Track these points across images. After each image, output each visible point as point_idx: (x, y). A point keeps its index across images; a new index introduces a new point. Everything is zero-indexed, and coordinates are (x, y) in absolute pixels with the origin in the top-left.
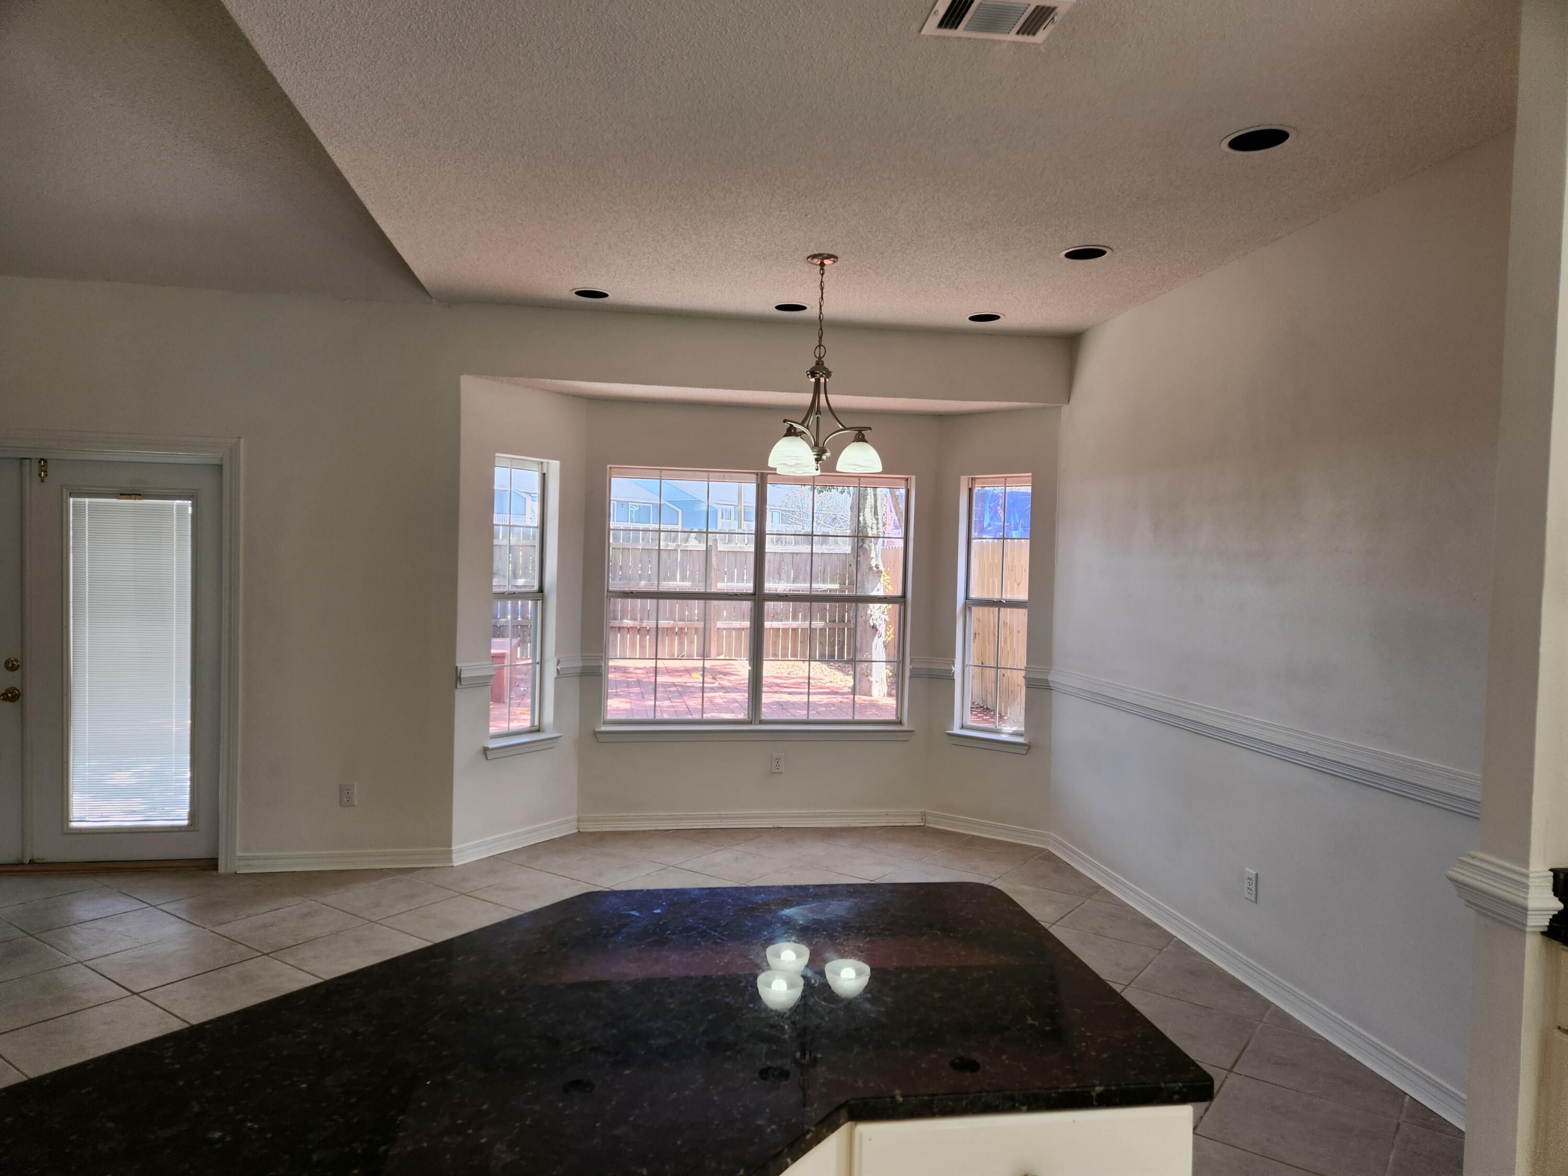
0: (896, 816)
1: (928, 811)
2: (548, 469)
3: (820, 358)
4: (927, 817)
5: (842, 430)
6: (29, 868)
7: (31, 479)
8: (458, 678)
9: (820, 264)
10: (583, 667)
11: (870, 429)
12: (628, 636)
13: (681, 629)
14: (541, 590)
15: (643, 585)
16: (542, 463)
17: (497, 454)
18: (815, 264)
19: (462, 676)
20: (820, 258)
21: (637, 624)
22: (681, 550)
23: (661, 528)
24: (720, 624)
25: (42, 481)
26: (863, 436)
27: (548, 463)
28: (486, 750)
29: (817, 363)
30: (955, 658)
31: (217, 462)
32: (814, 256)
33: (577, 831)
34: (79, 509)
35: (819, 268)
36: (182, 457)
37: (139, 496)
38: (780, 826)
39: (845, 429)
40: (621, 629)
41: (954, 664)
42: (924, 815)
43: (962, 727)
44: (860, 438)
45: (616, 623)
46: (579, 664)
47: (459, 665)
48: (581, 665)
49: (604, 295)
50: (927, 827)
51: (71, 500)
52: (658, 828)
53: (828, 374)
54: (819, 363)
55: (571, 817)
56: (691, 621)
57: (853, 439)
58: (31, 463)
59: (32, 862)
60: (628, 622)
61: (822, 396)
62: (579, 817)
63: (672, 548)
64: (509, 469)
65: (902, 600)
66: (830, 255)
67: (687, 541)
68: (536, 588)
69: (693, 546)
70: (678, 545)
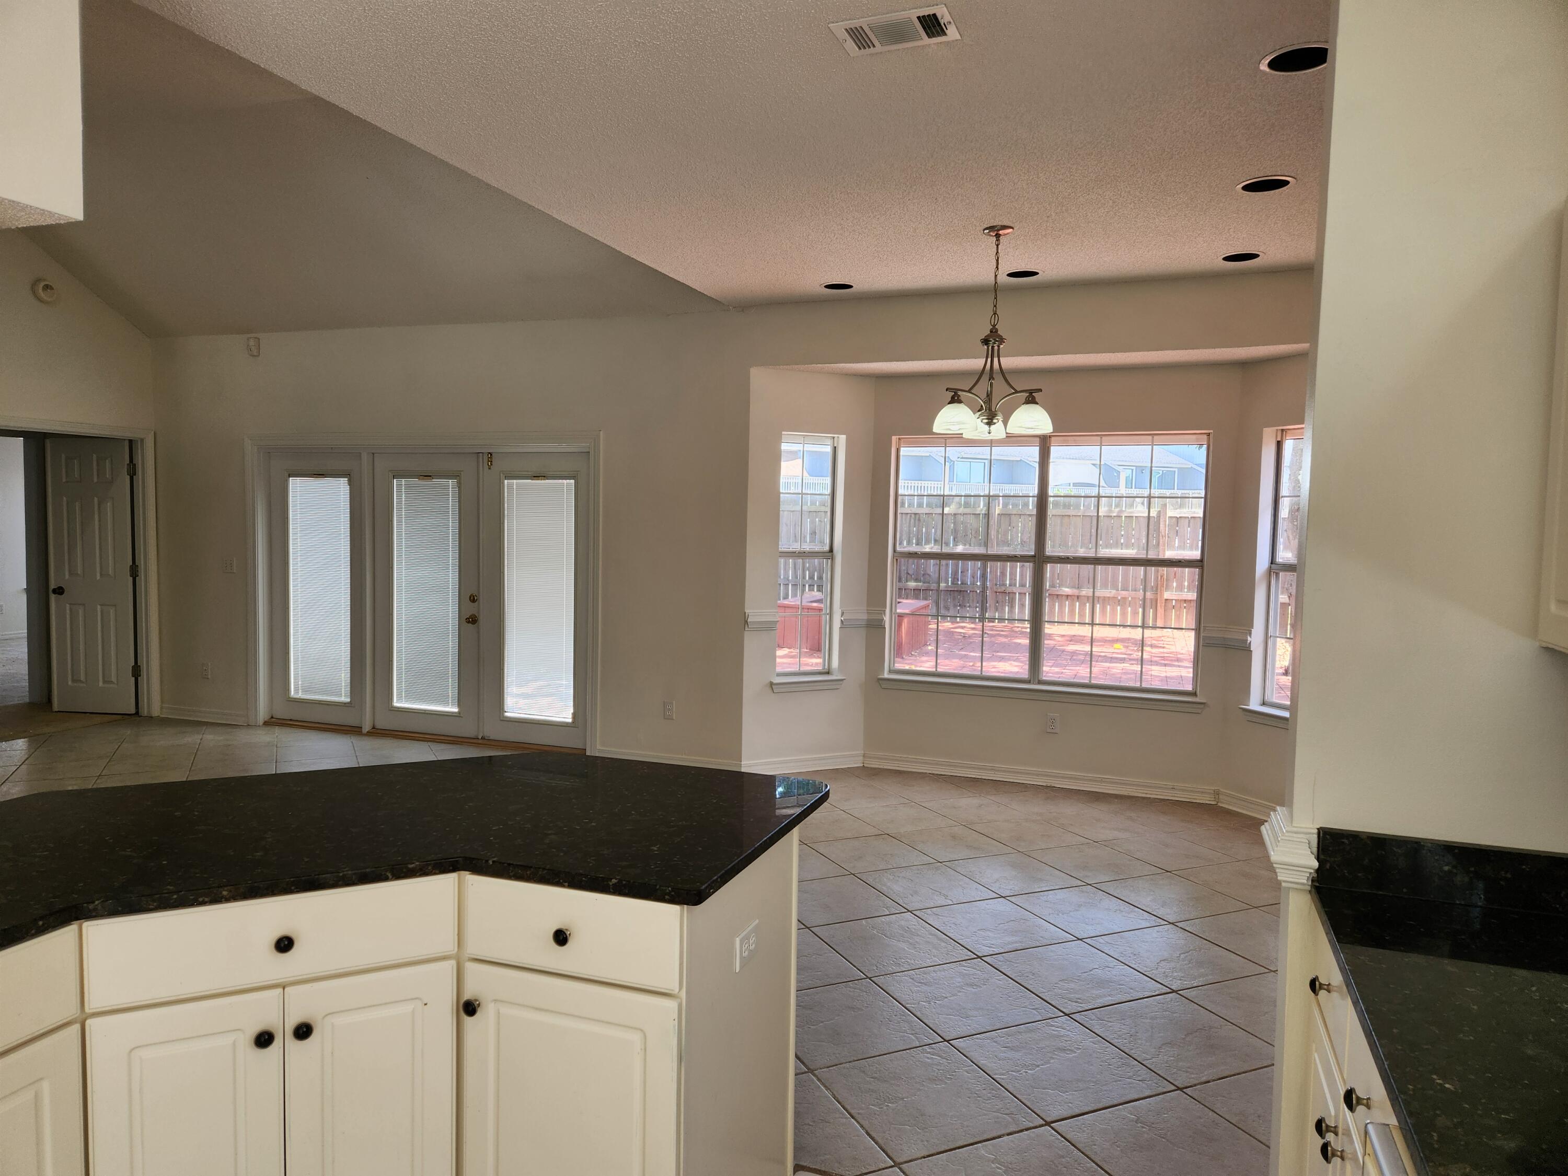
0: (1183, 790)
1: (1222, 790)
2: (838, 443)
3: (994, 326)
4: (1221, 797)
5: (1013, 393)
6: (480, 741)
7: (483, 470)
8: (746, 622)
9: (996, 235)
10: (868, 620)
11: (1040, 390)
12: (1067, 602)
13: (1124, 599)
14: (831, 550)
15: (1082, 552)
16: (834, 438)
17: (783, 433)
18: (992, 236)
19: (749, 620)
20: (996, 231)
21: (1074, 592)
22: (1125, 516)
23: (1101, 492)
24: (1167, 595)
25: (489, 469)
26: (1034, 398)
27: (838, 437)
28: (771, 684)
29: (991, 332)
30: (1252, 627)
31: (587, 450)
32: (991, 228)
33: (862, 765)
34: (510, 487)
35: (995, 239)
36: (564, 447)
37: (544, 477)
38: (1053, 785)
39: (1016, 392)
40: (1060, 597)
41: (1250, 634)
42: (1217, 793)
43: (1264, 704)
44: (1031, 400)
45: (1055, 591)
46: (865, 617)
47: (747, 611)
48: (866, 618)
49: (850, 287)
50: (1219, 806)
51: (506, 481)
52: (934, 772)
53: (1002, 340)
54: (994, 331)
55: (858, 752)
56: (1135, 591)
57: (1024, 401)
58: (483, 456)
59: (483, 738)
60: (1067, 590)
61: (996, 360)
62: (864, 754)
63: (1115, 514)
64: (802, 445)
65: (1200, 564)
66: (1004, 226)
67: (1132, 506)
68: (827, 548)
69: (1139, 512)
70: (1121, 511)
